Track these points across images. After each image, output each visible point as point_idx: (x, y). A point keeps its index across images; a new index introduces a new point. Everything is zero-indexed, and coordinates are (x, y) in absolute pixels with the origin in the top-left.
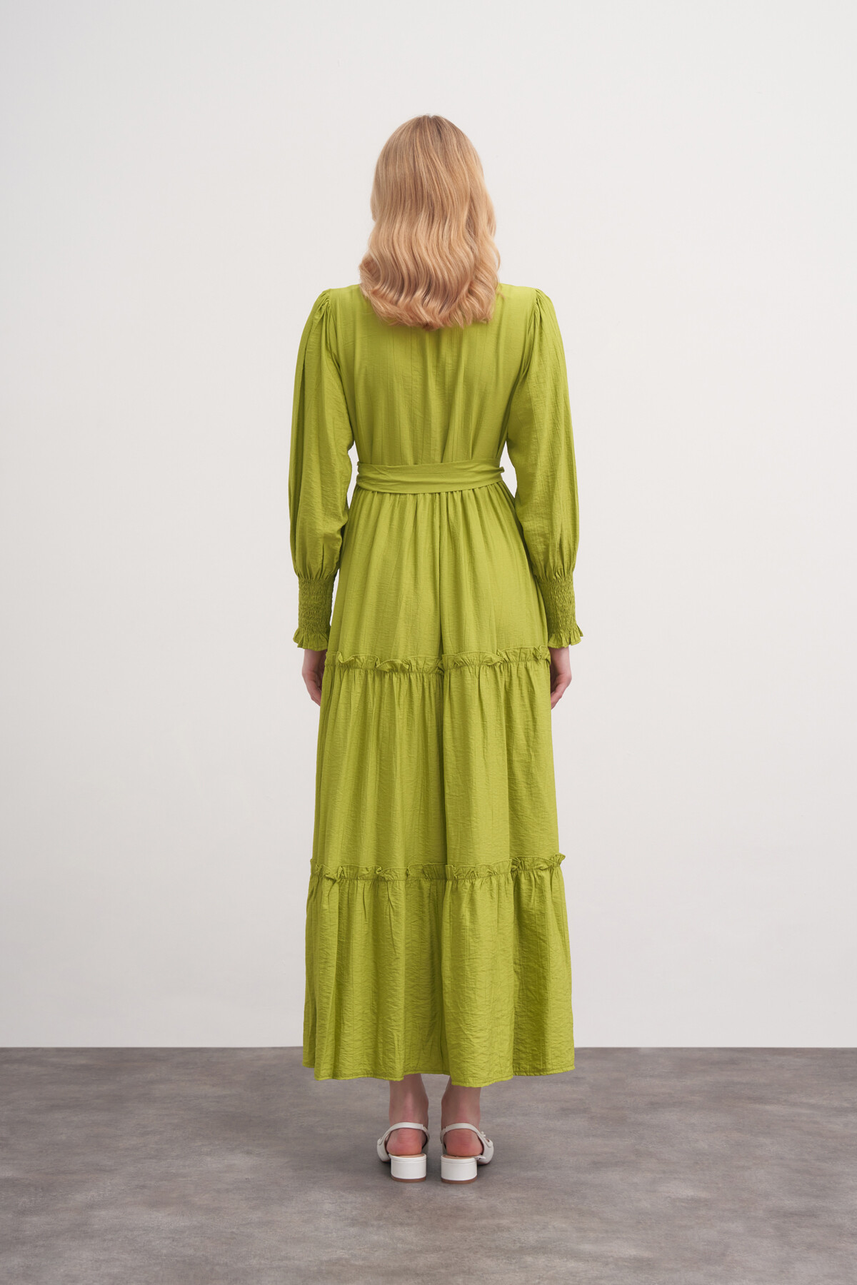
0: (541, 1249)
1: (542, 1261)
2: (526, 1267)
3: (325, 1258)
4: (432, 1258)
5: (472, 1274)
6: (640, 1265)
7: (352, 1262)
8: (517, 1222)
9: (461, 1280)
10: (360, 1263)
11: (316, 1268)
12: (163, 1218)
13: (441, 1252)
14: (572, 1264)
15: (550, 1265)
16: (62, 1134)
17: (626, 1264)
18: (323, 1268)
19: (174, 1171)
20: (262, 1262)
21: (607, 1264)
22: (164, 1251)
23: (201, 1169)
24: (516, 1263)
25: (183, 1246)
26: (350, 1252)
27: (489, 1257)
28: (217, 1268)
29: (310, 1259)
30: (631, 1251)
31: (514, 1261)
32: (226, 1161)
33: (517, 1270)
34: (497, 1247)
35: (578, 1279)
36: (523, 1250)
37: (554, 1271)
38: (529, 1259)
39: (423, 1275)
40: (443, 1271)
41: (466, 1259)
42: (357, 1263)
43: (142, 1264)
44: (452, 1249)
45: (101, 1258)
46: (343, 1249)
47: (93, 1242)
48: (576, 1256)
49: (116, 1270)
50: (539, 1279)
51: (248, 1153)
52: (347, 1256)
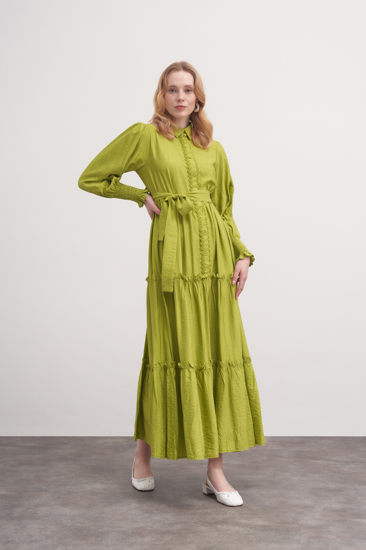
0: (224, 522)
1: (225, 527)
2: (218, 530)
3: (135, 527)
4: (179, 527)
5: (196, 533)
6: (265, 528)
7: (146, 528)
8: (214, 511)
9: (191, 535)
10: (150, 529)
11: (131, 531)
12: (67, 511)
13: (183, 524)
14: (237, 528)
15: (228, 529)
16: (25, 475)
17: (260, 528)
18: (134, 531)
19: (71, 491)
20: (109, 529)
21: (252, 528)
22: (68, 525)
23: (83, 490)
24: (214, 528)
25: (76, 522)
26: (145, 524)
27: (203, 525)
28: (90, 531)
29: (128, 527)
30: (262, 523)
31: (213, 527)
32: (93, 486)
33: (215, 531)
34: (206, 522)
35: (239, 534)
36: (217, 523)
37: (230, 531)
38: (219, 526)
39: (175, 533)
40: (184, 532)
41: (193, 527)
42: (148, 529)
43: (59, 530)
44: (188, 522)
45: (42, 528)
46: (142, 523)
47: (38, 521)
48: (238, 525)
49: (48, 533)
50: (224, 534)
51: (102, 483)
52: (144, 526)
